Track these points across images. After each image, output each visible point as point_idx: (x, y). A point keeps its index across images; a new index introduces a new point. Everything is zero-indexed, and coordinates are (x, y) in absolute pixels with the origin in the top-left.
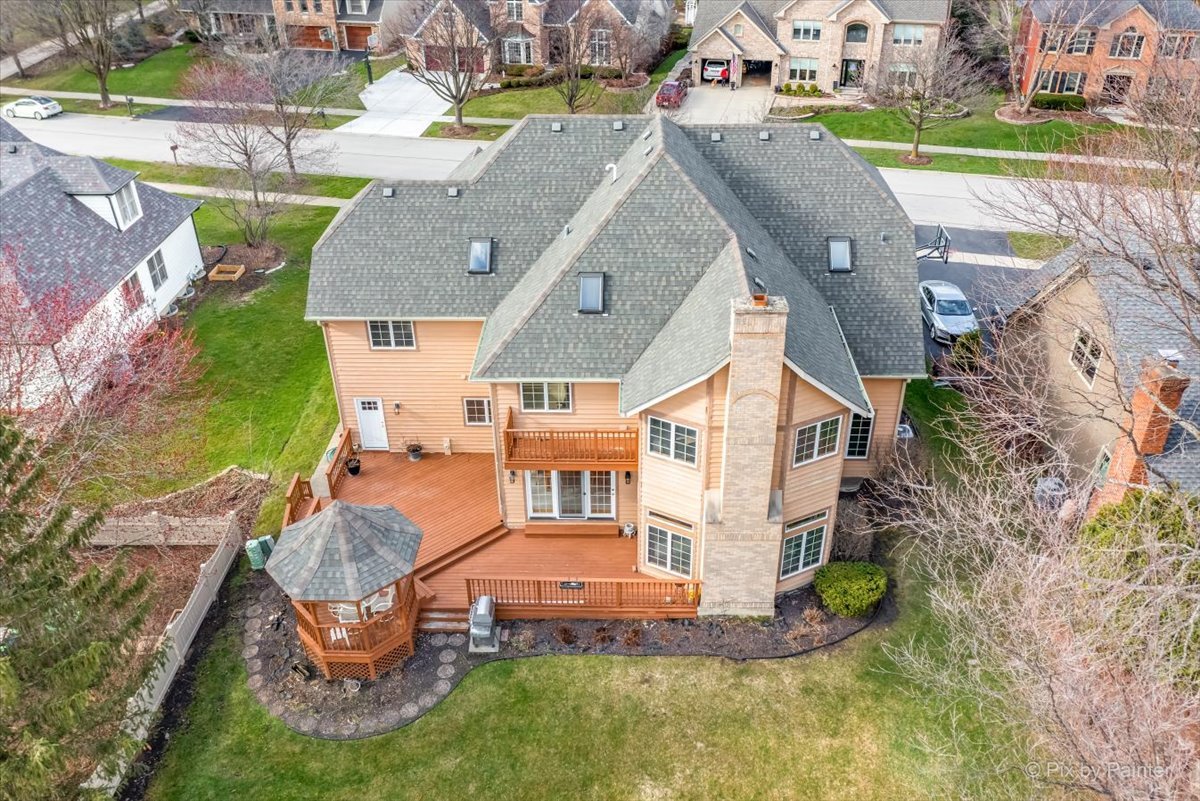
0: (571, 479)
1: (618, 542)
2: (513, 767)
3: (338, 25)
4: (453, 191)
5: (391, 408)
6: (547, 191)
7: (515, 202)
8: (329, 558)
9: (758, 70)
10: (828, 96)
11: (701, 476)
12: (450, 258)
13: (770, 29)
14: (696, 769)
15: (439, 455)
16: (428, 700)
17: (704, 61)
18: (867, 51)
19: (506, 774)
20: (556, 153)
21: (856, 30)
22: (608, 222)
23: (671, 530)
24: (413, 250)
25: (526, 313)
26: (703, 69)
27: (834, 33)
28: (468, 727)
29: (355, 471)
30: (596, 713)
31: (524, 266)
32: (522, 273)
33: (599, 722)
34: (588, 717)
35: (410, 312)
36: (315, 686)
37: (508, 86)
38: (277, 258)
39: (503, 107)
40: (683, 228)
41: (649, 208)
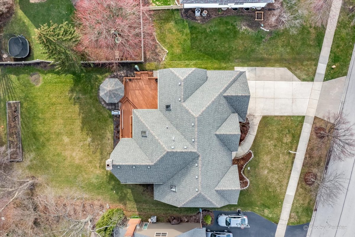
2: (93, 120)
6: (181, 122)
7: (178, 114)
12: (168, 100)
19: (92, 119)
20: (188, 124)
22: (155, 137)
28: (100, 112)
30: (103, 132)
31: (167, 117)
33: (101, 132)
34: (102, 130)
35: (159, 93)
40: (154, 154)
41: (157, 147)
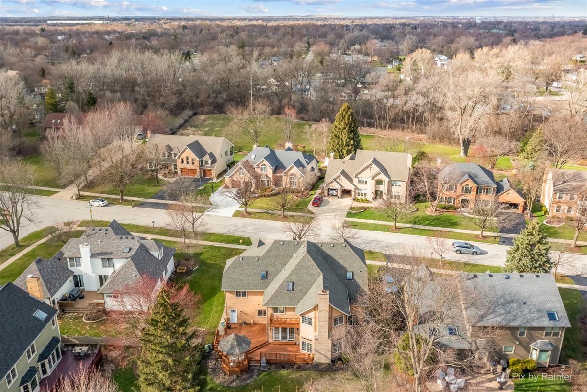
0: (284, 330)
1: (295, 346)
3: (200, 169)
4: (257, 259)
5: (239, 312)
6: (279, 259)
7: (271, 262)
10: (371, 202)
11: (313, 329)
12: (256, 276)
13: (350, 179)
15: (250, 324)
16: (252, 380)
17: (329, 189)
18: (383, 188)
20: (281, 250)
21: (379, 182)
23: (307, 342)
24: (247, 273)
25: (275, 291)
26: (328, 191)
27: (371, 183)
29: (230, 328)
32: (273, 279)
35: (246, 289)
36: (226, 377)
37: (261, 196)
38: (195, 264)
39: (260, 205)
40: (311, 271)
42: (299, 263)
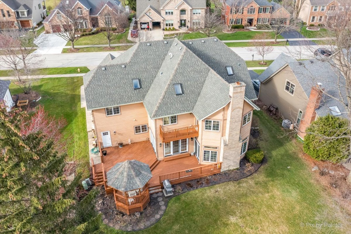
0: (176, 143)
1: (190, 158)
2: (194, 223)
3: (17, 21)
4: (123, 66)
5: (113, 133)
6: (150, 63)
8: (130, 178)
9: (157, 25)
10: (178, 30)
11: (220, 134)
13: (159, 13)
14: (241, 210)
15: (127, 145)
16: (161, 212)
17: (141, 23)
18: (186, 17)
19: (193, 225)
20: (150, 52)
21: (183, 11)
22: (177, 69)
23: (210, 150)
24: (116, 85)
25: (161, 98)
26: (141, 25)
27: (177, 13)
28: (176, 216)
29: (105, 154)
30: (208, 203)
31: (149, 85)
32: (149, 87)
33: (210, 205)
34: (207, 205)
36: (125, 218)
37: (83, 35)
38: (37, 96)
39: (84, 42)
42: (181, 60)
